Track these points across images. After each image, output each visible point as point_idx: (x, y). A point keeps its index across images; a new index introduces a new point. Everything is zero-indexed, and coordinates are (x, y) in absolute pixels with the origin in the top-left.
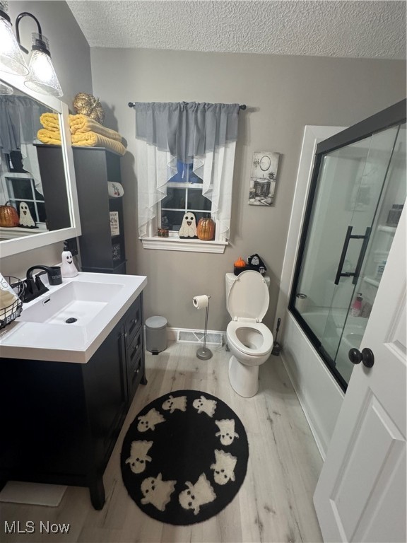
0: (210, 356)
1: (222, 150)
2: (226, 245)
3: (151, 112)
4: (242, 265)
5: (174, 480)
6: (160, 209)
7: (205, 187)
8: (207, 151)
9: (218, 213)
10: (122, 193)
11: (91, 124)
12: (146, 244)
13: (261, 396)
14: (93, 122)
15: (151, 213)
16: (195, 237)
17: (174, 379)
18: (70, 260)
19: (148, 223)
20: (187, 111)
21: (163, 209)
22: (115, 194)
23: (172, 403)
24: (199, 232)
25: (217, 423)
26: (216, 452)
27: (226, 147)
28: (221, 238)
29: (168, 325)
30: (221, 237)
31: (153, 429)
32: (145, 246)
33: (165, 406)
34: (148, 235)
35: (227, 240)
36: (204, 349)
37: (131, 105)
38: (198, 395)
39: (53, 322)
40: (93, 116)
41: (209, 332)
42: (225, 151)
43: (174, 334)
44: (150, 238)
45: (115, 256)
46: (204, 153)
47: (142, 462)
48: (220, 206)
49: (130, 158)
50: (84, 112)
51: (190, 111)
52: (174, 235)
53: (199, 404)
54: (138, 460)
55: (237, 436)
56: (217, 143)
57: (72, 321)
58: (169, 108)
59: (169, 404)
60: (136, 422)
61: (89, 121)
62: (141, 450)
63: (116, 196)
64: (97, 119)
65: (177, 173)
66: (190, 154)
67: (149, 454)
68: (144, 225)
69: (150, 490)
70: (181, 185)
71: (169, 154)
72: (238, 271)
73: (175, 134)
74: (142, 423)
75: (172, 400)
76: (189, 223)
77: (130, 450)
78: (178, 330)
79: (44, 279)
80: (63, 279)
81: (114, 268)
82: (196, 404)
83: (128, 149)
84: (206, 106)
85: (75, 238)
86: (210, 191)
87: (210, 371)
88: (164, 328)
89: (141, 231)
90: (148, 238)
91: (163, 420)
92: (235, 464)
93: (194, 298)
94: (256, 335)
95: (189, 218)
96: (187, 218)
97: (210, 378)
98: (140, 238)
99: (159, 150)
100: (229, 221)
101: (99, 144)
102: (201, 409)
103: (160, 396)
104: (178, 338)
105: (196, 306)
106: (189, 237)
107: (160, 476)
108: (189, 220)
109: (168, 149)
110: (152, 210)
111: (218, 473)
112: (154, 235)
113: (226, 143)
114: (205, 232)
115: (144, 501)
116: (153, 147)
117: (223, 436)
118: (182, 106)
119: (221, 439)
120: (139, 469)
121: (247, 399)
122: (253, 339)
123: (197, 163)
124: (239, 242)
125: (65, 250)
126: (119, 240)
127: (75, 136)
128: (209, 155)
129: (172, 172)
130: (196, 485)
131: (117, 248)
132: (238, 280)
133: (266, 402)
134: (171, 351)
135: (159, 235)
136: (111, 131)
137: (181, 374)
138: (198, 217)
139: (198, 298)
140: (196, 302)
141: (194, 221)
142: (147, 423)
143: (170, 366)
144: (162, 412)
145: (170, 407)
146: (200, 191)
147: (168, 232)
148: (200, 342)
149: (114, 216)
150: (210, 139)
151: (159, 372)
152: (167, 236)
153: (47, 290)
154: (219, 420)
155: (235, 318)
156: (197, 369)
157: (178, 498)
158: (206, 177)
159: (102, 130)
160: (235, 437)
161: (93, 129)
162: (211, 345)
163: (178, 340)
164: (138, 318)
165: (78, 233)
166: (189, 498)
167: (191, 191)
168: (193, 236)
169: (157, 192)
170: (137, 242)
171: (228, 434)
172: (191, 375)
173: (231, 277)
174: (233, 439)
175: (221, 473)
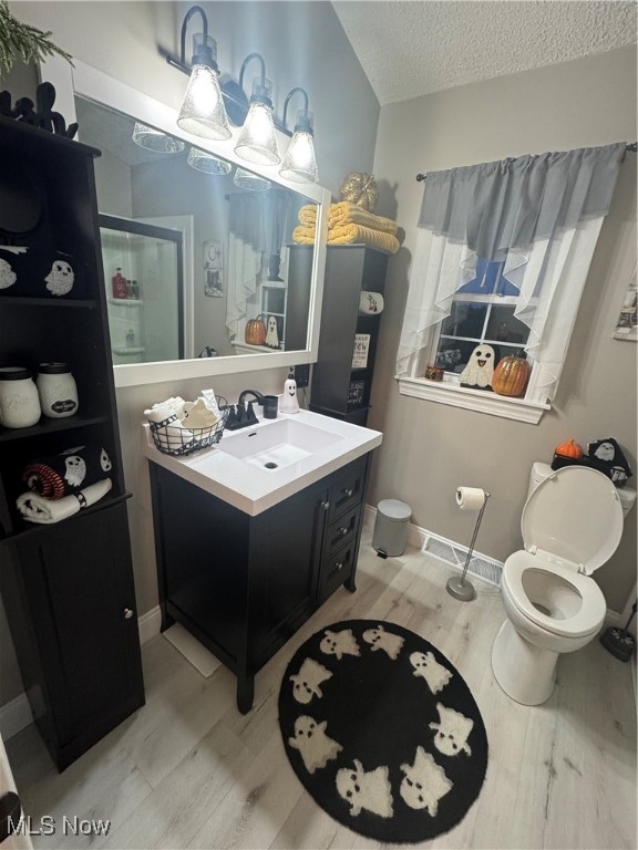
0: (471, 597)
1: (568, 236)
2: (545, 411)
3: (449, 183)
4: (571, 454)
5: (340, 743)
6: (438, 335)
7: (520, 303)
8: (536, 238)
9: (540, 349)
10: (380, 307)
11: (353, 213)
12: (404, 387)
13: (547, 716)
14: (357, 210)
15: (420, 341)
16: (488, 388)
17: (396, 604)
18: (293, 391)
19: (412, 356)
20: (511, 173)
21: (443, 336)
22: (371, 309)
23: (379, 637)
24: (496, 379)
25: (440, 707)
26: (420, 751)
27: (578, 229)
28: (537, 395)
29: (411, 519)
30: (538, 393)
31: (339, 657)
32: (402, 390)
33: (368, 636)
34: (409, 374)
35: (548, 402)
36: (462, 580)
37: (420, 178)
38: (425, 647)
39: (253, 461)
40: (360, 202)
41: (475, 553)
42: (576, 237)
43: (420, 539)
44: (412, 379)
45: (355, 397)
46: (532, 241)
47: (309, 691)
48: (545, 337)
49: (406, 256)
50: (351, 197)
51: (517, 172)
52: (452, 381)
53: (422, 662)
54: (305, 684)
55: (468, 750)
56: (561, 222)
57: (271, 466)
58: (480, 173)
59: (374, 637)
60: (320, 636)
61: (351, 210)
62: (313, 676)
63: (372, 312)
64: (366, 206)
65: (474, 277)
66: (502, 246)
67: (322, 686)
68: (406, 358)
69: (306, 733)
70: (481, 299)
71: (465, 248)
72: (559, 462)
73: (481, 215)
74: (329, 641)
75: (381, 632)
76: (482, 363)
77: (300, 666)
78: (427, 535)
79: (258, 409)
80: (279, 412)
81: (348, 412)
82: (415, 658)
83: (405, 244)
84: (550, 159)
85: (309, 365)
86: (531, 309)
87: (461, 620)
88: (403, 521)
89: (400, 367)
90: (409, 380)
91: (356, 653)
92: (446, 792)
93: (459, 489)
94: (570, 597)
95: (484, 354)
96: (479, 354)
97: (457, 633)
98: (397, 377)
99: (450, 242)
100: (559, 367)
101: (359, 239)
102: (419, 671)
103: (366, 618)
104: (425, 547)
105: (459, 502)
106: (476, 387)
107: (324, 725)
108: (483, 357)
109: (465, 240)
110: (421, 335)
111: (410, 783)
112: (418, 376)
113: (580, 220)
114: (506, 381)
115: (292, 741)
116: (441, 238)
117: (442, 736)
118: (503, 166)
119: (437, 737)
120: (302, 697)
121: (516, 705)
122: (562, 601)
123: (511, 260)
124: (575, 408)
125: (291, 377)
126: (365, 376)
127: (332, 232)
128: (540, 246)
129: (466, 276)
130: (369, 774)
131: (359, 386)
132: (555, 479)
133: (555, 732)
134: (406, 561)
135: (427, 377)
136: (383, 220)
137: (409, 602)
138: (499, 354)
139: (466, 491)
140: (460, 495)
141: (491, 361)
142: (334, 644)
143: (396, 583)
144: (360, 641)
145: (374, 641)
146: (512, 308)
147: (442, 374)
148: (460, 566)
149: (364, 340)
150: (548, 215)
151: (377, 585)
152: (440, 379)
153: (257, 421)
154: (447, 705)
155: (533, 548)
156: (439, 606)
157: (336, 773)
158: (527, 285)
159: (369, 219)
160: (463, 750)
161: (356, 220)
162: (478, 580)
163: (423, 550)
164: (356, 490)
165: (313, 359)
166: (350, 785)
167: (495, 307)
168: (484, 385)
169: (435, 308)
170: (392, 382)
171: (451, 737)
172: (425, 613)
173: (542, 471)
174: (458, 750)
175: (414, 786)
